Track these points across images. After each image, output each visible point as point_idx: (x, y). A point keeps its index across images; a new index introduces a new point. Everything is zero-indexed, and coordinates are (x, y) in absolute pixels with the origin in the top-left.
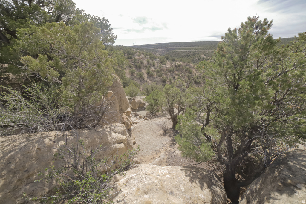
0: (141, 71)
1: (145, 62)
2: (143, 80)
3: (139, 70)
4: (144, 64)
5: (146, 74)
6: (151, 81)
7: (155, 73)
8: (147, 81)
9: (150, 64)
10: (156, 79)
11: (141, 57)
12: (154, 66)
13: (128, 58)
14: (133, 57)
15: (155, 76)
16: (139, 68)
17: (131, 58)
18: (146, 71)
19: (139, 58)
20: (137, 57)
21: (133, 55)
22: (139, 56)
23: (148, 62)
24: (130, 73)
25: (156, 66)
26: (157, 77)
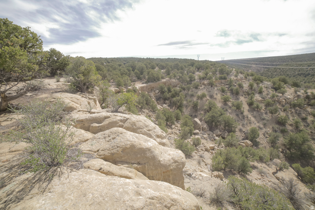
0: (238, 99)
1: (246, 86)
2: (242, 113)
3: (236, 97)
4: (244, 88)
5: (247, 105)
6: (255, 117)
7: (263, 104)
8: (247, 117)
9: (254, 90)
10: (264, 115)
11: (239, 77)
12: (260, 92)
13: (221, 78)
14: (227, 77)
15: (262, 111)
16: (236, 94)
17: (225, 78)
18: (247, 99)
19: (236, 80)
20: (233, 78)
21: (228, 74)
22: (236, 76)
23: (251, 86)
24: (223, 100)
25: (264, 94)
26: (266, 113)
